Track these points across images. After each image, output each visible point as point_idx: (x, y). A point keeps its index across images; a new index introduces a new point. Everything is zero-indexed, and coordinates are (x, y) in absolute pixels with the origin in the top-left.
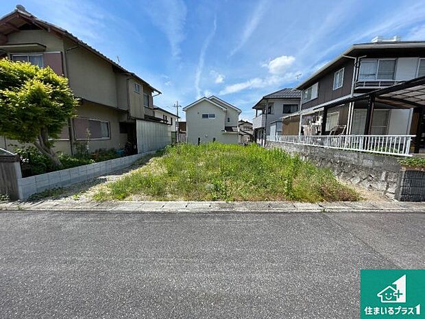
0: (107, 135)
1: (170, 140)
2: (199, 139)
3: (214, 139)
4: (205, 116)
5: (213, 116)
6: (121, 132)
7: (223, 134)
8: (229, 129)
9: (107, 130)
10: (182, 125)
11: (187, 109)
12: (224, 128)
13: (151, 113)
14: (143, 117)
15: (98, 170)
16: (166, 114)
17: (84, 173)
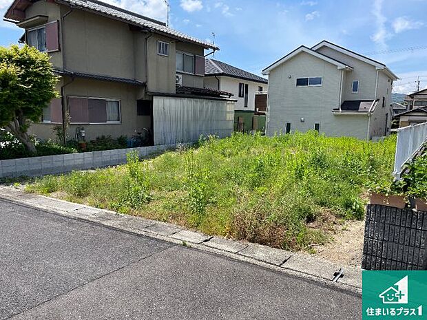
0: (116, 118)
1: (231, 125)
2: (289, 124)
3: (317, 127)
4: (301, 82)
5: (317, 81)
6: (139, 114)
7: (335, 115)
8: (350, 105)
9: (116, 111)
10: (261, 101)
11: (270, 71)
12: (338, 104)
13: (198, 84)
14: (173, 91)
15: (79, 162)
16: (245, 82)
17: (59, 164)
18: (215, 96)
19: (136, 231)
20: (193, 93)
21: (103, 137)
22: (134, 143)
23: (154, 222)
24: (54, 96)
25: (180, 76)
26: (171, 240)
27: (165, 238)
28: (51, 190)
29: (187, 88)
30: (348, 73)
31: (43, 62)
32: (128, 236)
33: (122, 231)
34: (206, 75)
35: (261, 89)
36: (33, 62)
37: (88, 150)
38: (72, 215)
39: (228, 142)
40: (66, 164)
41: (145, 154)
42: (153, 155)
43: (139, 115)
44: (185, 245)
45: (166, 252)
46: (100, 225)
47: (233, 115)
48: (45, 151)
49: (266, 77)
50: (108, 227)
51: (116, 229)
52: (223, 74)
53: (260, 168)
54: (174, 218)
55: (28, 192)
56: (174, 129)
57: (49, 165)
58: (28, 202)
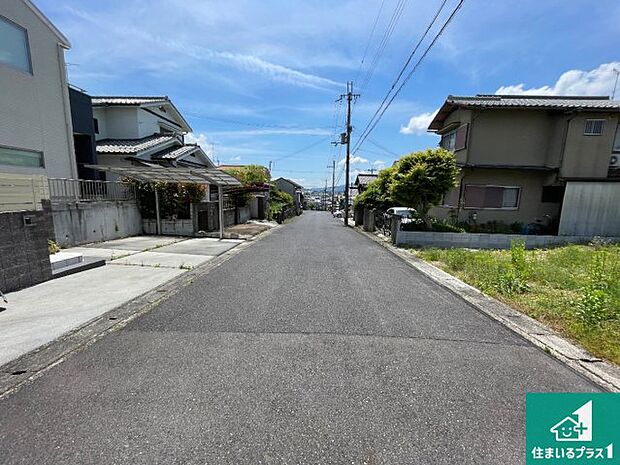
0: (513, 204)
9: (515, 198)
15: (466, 241)
19: (492, 315)
21: (495, 222)
22: (531, 230)
23: (519, 314)
24: (453, 185)
26: (532, 340)
27: (524, 334)
28: (434, 259)
31: (448, 159)
32: (481, 316)
33: (479, 310)
36: (440, 160)
38: (441, 282)
41: (542, 243)
42: (552, 246)
43: (543, 201)
44: (548, 352)
45: (516, 348)
46: (460, 297)
48: (439, 228)
50: (466, 302)
51: (473, 306)
54: (548, 318)
55: (417, 256)
58: (414, 264)
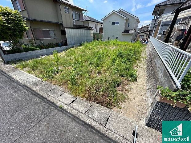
1: (92, 38)
2: (109, 37)
3: (117, 38)
4: (113, 23)
5: (118, 23)
6: (62, 35)
7: (122, 34)
8: (127, 31)
9: (54, 34)
10: (101, 29)
11: (104, 19)
12: (123, 31)
13: (81, 24)
14: (73, 26)
15: (42, 53)
16: (97, 23)
17: (34, 54)
18: (87, 28)
20: (79, 27)
21: (50, 43)
25: (74, 21)
28: (24, 67)
29: (77, 25)
30: (127, 20)
34: (84, 21)
35: (101, 26)
37: (44, 48)
39: (91, 44)
40: (37, 54)
47: (93, 34)
49: (103, 22)
52: (89, 21)
53: (99, 57)
56: (74, 40)
57: (30, 55)
